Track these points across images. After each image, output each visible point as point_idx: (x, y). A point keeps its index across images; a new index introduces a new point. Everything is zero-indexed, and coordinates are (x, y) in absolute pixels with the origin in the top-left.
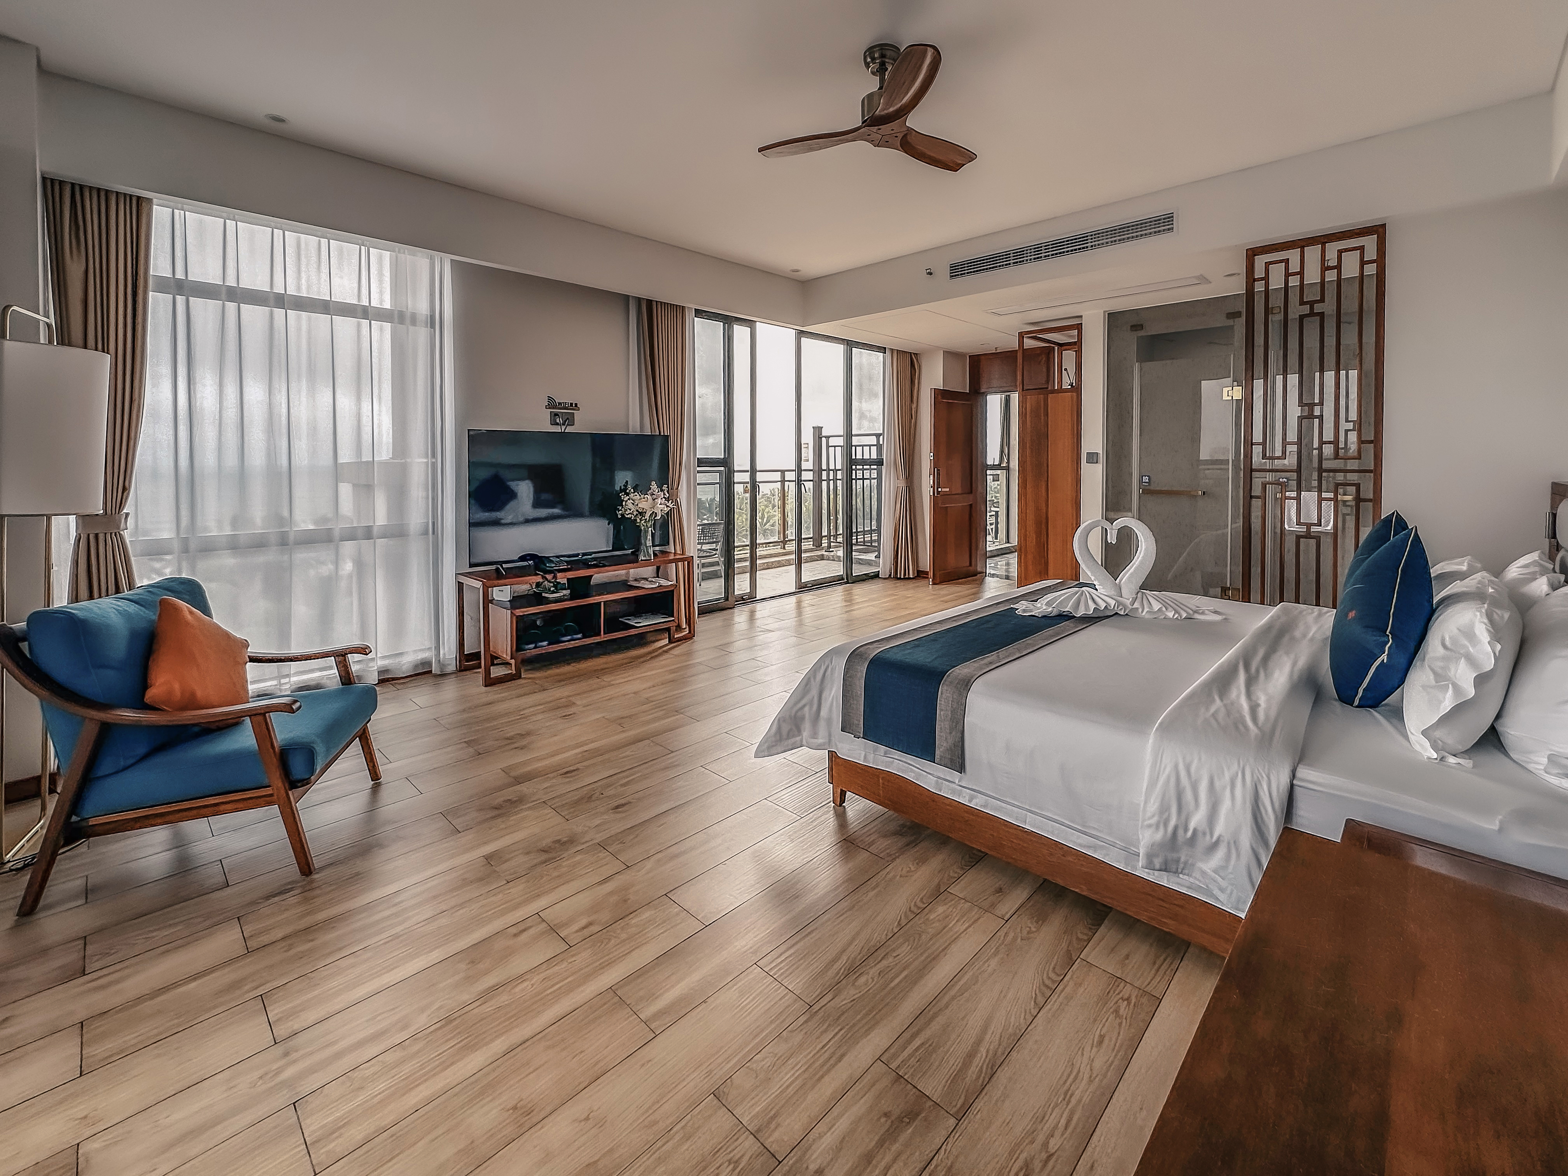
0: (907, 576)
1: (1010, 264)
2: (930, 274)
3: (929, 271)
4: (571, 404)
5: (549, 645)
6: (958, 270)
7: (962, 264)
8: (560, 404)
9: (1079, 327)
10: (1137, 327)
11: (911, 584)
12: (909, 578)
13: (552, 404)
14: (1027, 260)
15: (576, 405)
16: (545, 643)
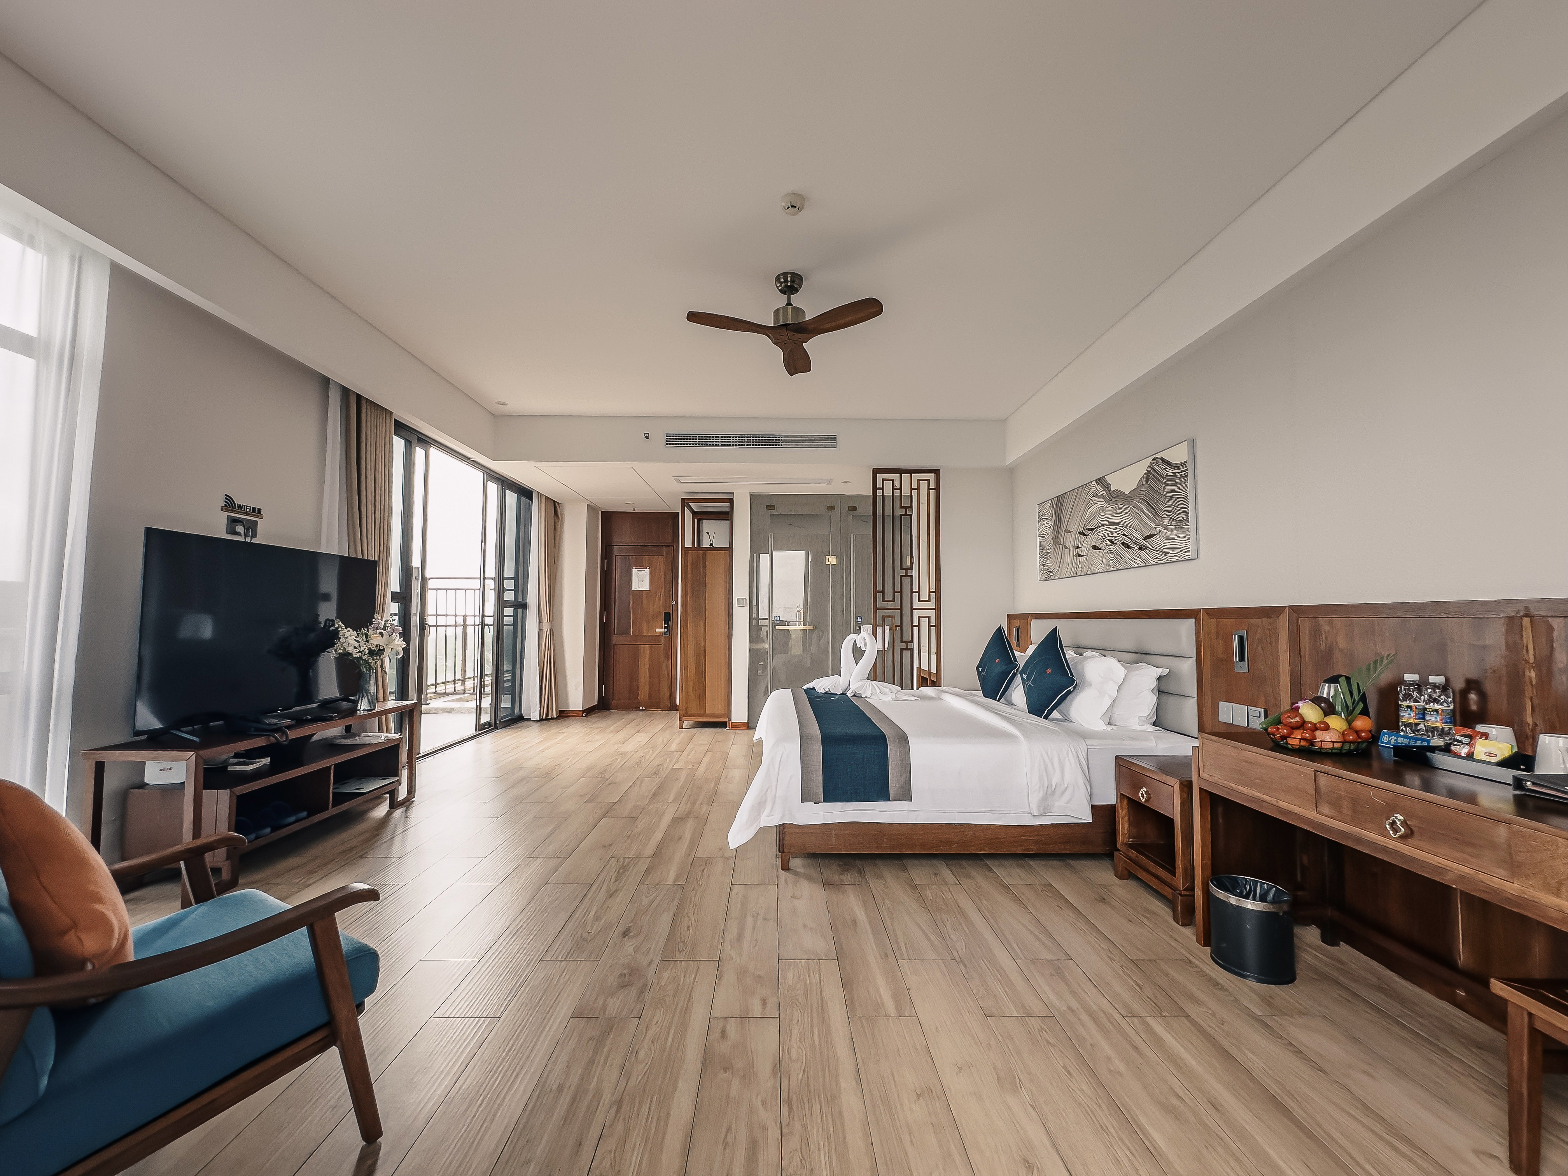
0: (550, 717)
1: (718, 445)
2: (647, 437)
3: (647, 435)
4: (254, 509)
5: (272, 831)
6: (672, 440)
7: (677, 435)
8: (240, 506)
9: (731, 501)
10: (770, 507)
11: (554, 723)
12: (552, 719)
13: (230, 504)
14: (733, 445)
15: (259, 510)
16: (268, 830)
